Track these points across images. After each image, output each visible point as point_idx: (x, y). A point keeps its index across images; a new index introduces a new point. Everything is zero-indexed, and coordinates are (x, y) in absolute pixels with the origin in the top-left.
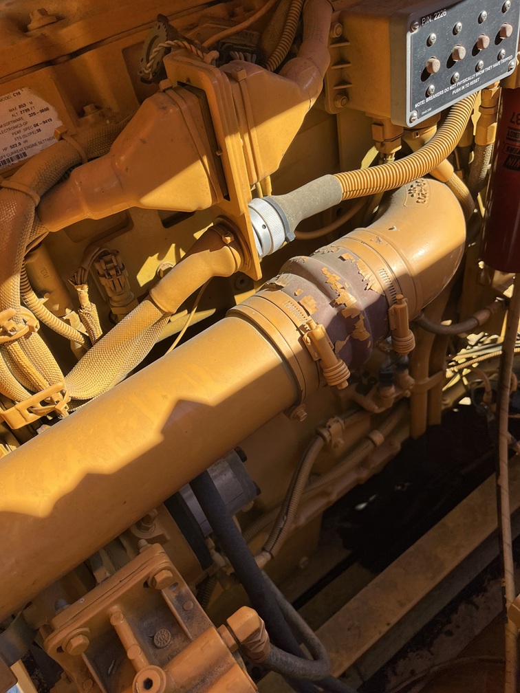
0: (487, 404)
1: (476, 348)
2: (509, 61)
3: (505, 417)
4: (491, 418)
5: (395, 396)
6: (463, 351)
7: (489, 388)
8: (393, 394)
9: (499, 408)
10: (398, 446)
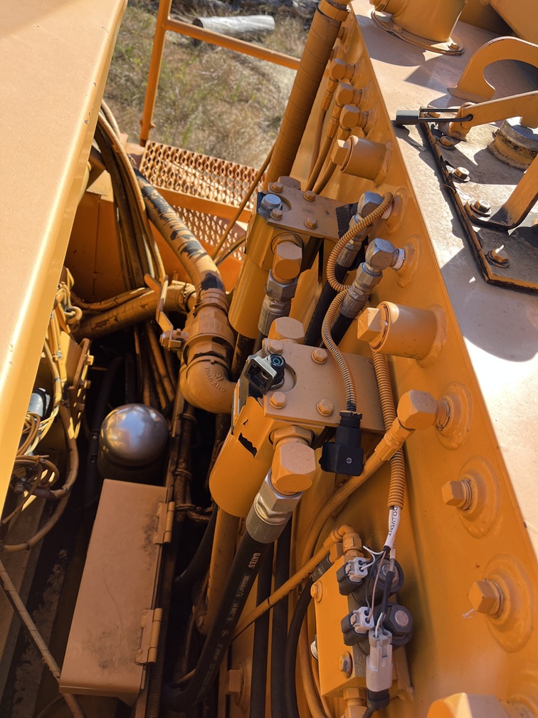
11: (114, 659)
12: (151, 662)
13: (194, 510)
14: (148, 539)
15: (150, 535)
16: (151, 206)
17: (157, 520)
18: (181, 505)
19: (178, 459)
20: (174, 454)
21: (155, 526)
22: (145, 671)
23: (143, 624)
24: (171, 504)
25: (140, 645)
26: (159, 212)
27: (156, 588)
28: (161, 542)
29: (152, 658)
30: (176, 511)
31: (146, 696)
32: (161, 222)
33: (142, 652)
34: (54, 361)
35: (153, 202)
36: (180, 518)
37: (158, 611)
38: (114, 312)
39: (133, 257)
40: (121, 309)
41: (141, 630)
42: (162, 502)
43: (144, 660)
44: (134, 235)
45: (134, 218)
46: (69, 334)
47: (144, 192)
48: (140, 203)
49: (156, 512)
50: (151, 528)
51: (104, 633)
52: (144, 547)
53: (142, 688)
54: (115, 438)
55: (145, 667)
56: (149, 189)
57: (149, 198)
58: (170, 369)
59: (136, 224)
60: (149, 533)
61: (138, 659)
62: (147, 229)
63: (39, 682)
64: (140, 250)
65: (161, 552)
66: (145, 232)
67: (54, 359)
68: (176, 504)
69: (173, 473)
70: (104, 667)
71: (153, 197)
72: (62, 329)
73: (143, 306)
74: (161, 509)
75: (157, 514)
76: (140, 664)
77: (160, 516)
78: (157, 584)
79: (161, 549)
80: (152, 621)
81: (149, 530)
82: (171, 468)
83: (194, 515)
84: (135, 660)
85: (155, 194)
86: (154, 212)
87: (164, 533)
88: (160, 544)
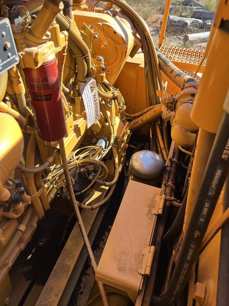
0: (66, 193)
1: (54, 171)
2: (14, 58)
3: (73, 196)
4: (69, 198)
5: (23, 206)
6: (50, 174)
7: (64, 187)
8: (22, 206)
9: (70, 193)
10: (35, 225)
11: (126, 267)
12: (147, 274)
13: (176, 201)
14: (150, 211)
15: (150, 209)
16: (161, 61)
17: (155, 203)
18: (169, 197)
19: (168, 179)
20: (166, 177)
21: (154, 205)
22: (143, 280)
23: (144, 253)
24: (163, 196)
25: (141, 264)
26: (165, 63)
27: (152, 236)
28: (157, 214)
29: (148, 272)
30: (166, 200)
31: (142, 297)
32: (166, 68)
33: (142, 268)
34: (112, 126)
35: (162, 60)
36: (168, 203)
37: (153, 248)
38: (141, 117)
39: (152, 89)
40: (145, 115)
41: (142, 256)
42: (158, 195)
43: (143, 273)
44: (153, 78)
45: (153, 69)
46: (120, 119)
47: (159, 56)
48: (157, 60)
49: (155, 199)
50: (152, 206)
51: (122, 252)
52: (147, 214)
53: (141, 288)
54: (137, 164)
55: (143, 277)
56: (161, 55)
57: (161, 59)
58: (166, 146)
59: (154, 72)
60: (150, 208)
61: (140, 271)
62: (159, 73)
63: (92, 286)
64: (155, 85)
65: (156, 219)
66: (158, 75)
67: (112, 124)
68: (166, 197)
69: (165, 185)
70: (120, 269)
71: (163, 58)
72: (117, 115)
73: (155, 112)
74: (158, 198)
75: (155, 200)
76: (141, 274)
77: (157, 201)
78: (153, 234)
79: (156, 217)
80: (149, 252)
81: (150, 207)
82: (164, 182)
83: (176, 203)
84: (138, 271)
85: (164, 57)
86: (163, 64)
87: (159, 209)
88: (156, 215)
